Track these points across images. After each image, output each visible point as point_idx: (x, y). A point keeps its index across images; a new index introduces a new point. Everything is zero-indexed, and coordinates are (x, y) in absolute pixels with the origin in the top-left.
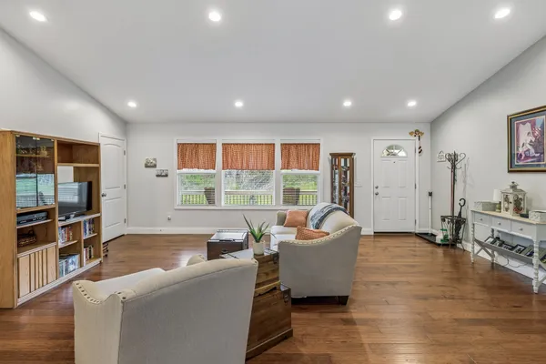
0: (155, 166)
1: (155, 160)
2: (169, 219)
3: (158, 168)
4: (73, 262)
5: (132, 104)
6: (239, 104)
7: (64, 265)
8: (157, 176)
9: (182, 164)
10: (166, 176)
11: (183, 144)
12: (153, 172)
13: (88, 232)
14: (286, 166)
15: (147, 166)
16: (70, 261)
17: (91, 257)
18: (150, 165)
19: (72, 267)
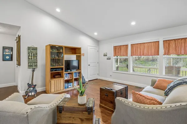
0: (106, 55)
1: (106, 53)
2: (111, 76)
3: (108, 56)
4: (70, 85)
5: (96, 34)
6: (133, 23)
7: (67, 85)
8: (107, 59)
9: (115, 54)
10: (110, 59)
11: (116, 46)
12: (106, 57)
13: (77, 76)
14: (167, 53)
15: (104, 56)
16: (69, 84)
17: (78, 84)
18: (105, 55)
19: (70, 87)
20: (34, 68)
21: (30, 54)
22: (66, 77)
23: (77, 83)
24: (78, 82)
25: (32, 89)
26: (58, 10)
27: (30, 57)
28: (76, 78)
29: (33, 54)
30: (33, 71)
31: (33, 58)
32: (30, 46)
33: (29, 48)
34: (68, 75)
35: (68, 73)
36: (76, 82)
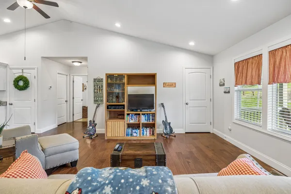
0: (224, 85)
2: (230, 130)
3: (226, 86)
4: (135, 132)
7: (130, 131)
8: (224, 92)
10: (229, 92)
12: (223, 89)
13: (151, 120)
15: (220, 85)
16: (134, 131)
17: (153, 134)
18: (222, 85)
19: (135, 134)
20: (99, 103)
21: (96, 87)
22: (132, 119)
23: (150, 131)
24: (153, 131)
25: (91, 127)
26: (118, 25)
27: (96, 91)
28: (148, 123)
29: (98, 86)
30: (97, 107)
31: (98, 91)
32: (96, 78)
33: (95, 80)
34: (135, 117)
35: (136, 114)
36: (148, 130)
